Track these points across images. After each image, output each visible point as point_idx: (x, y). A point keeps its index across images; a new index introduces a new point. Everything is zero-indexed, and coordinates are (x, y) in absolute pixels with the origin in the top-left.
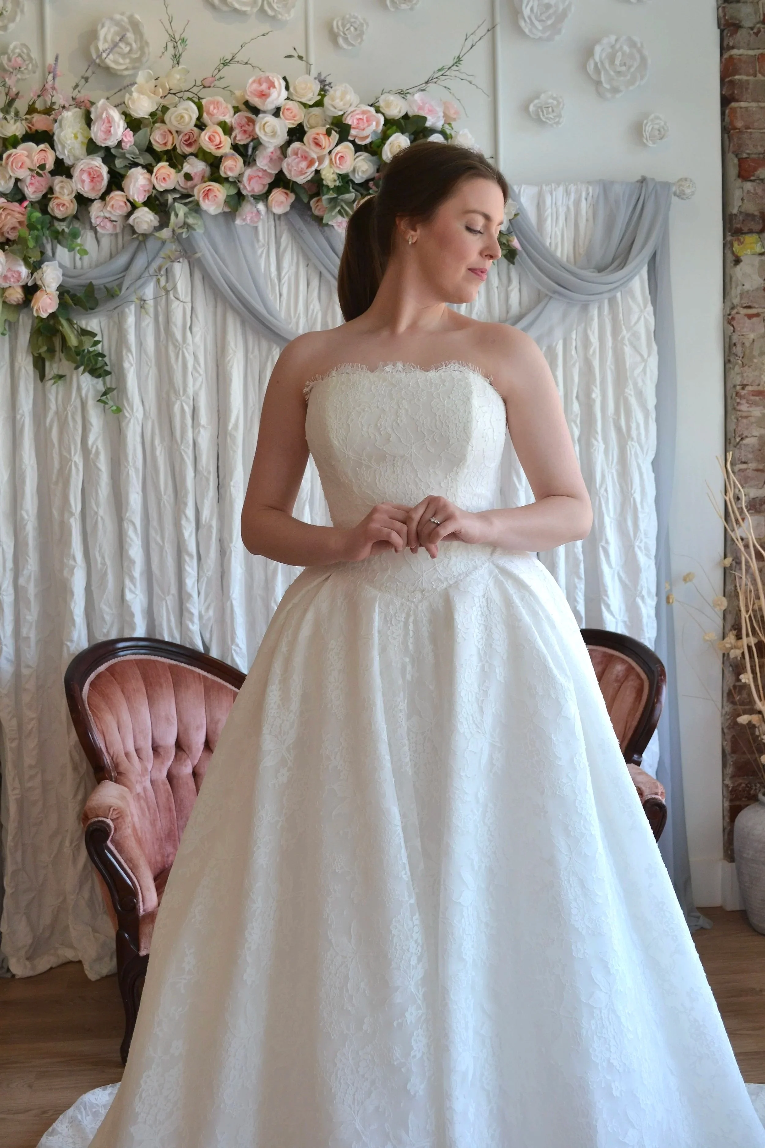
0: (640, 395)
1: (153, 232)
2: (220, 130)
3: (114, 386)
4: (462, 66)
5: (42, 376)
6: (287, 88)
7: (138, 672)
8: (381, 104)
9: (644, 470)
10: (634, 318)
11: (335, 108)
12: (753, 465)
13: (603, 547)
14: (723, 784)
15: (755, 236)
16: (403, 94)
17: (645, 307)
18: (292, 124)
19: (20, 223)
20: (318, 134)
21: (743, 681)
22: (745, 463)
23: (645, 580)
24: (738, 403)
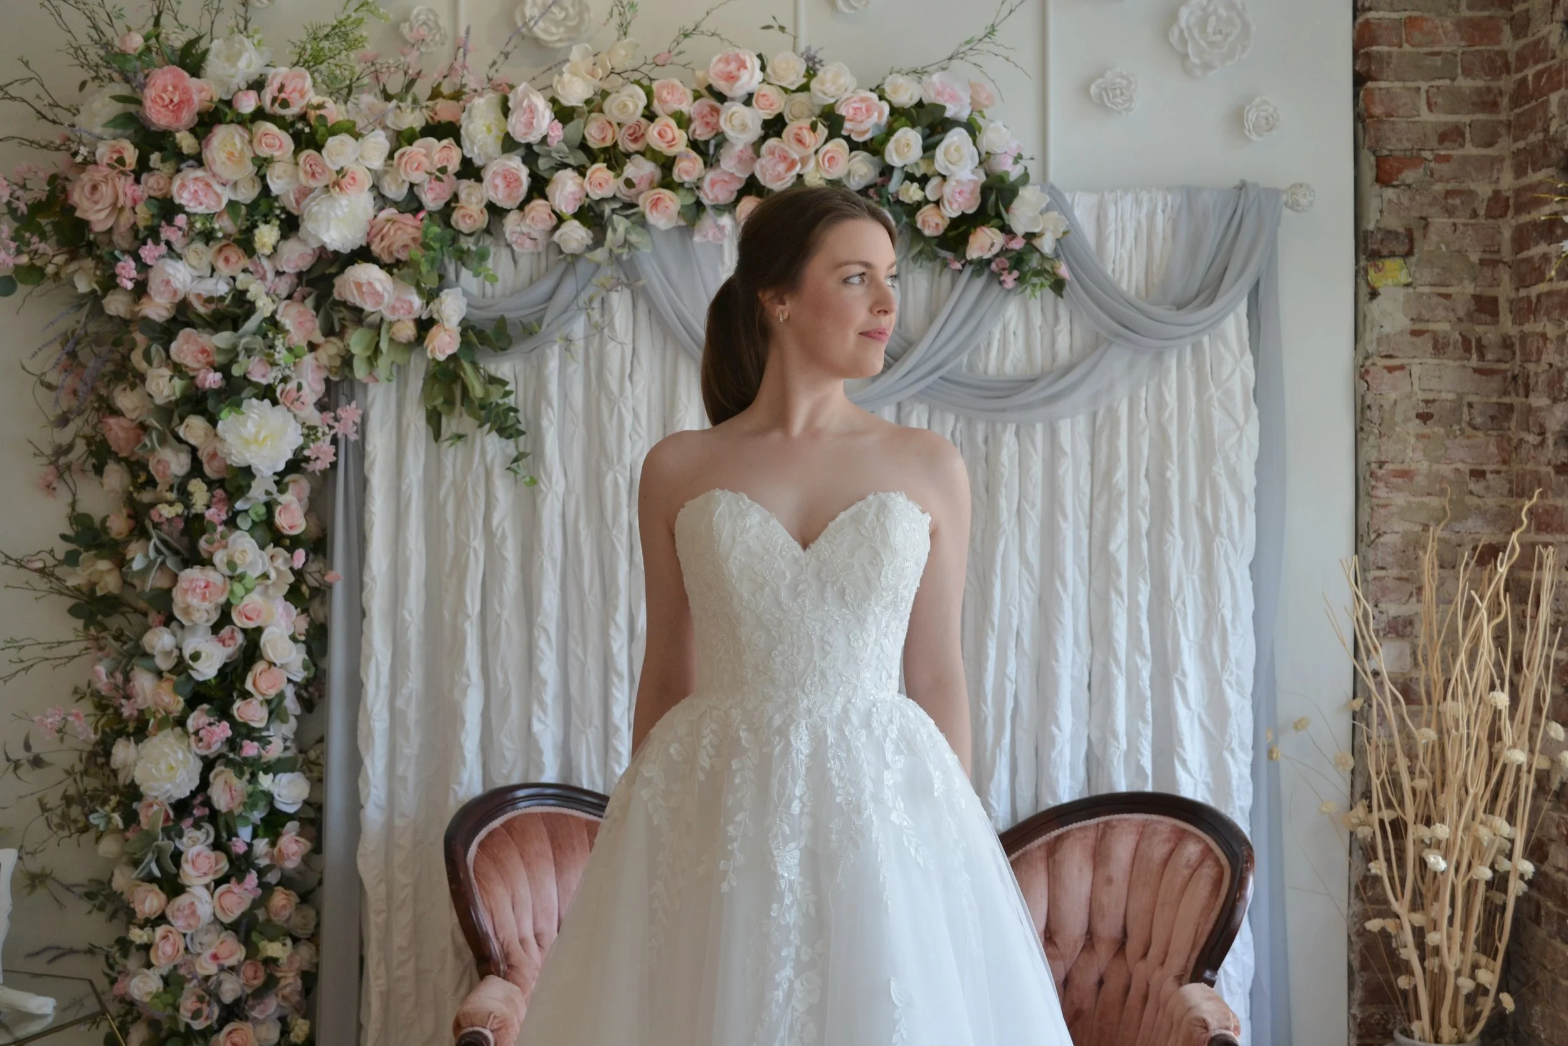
0: (1233, 475)
1: (585, 252)
2: (673, 123)
3: (528, 451)
4: (998, 36)
5: (437, 435)
6: (763, 68)
7: (545, 830)
8: (887, 88)
9: (1237, 576)
10: (1226, 371)
11: (825, 94)
12: (1394, 572)
13: (1179, 681)
14: (1349, 1013)
15: (1399, 261)
16: (919, 73)
17: (1242, 355)
18: (768, 115)
19: (414, 239)
20: (800, 128)
21: (1373, 871)
22: (1382, 568)
23: (1235, 727)
24: (1373, 487)
